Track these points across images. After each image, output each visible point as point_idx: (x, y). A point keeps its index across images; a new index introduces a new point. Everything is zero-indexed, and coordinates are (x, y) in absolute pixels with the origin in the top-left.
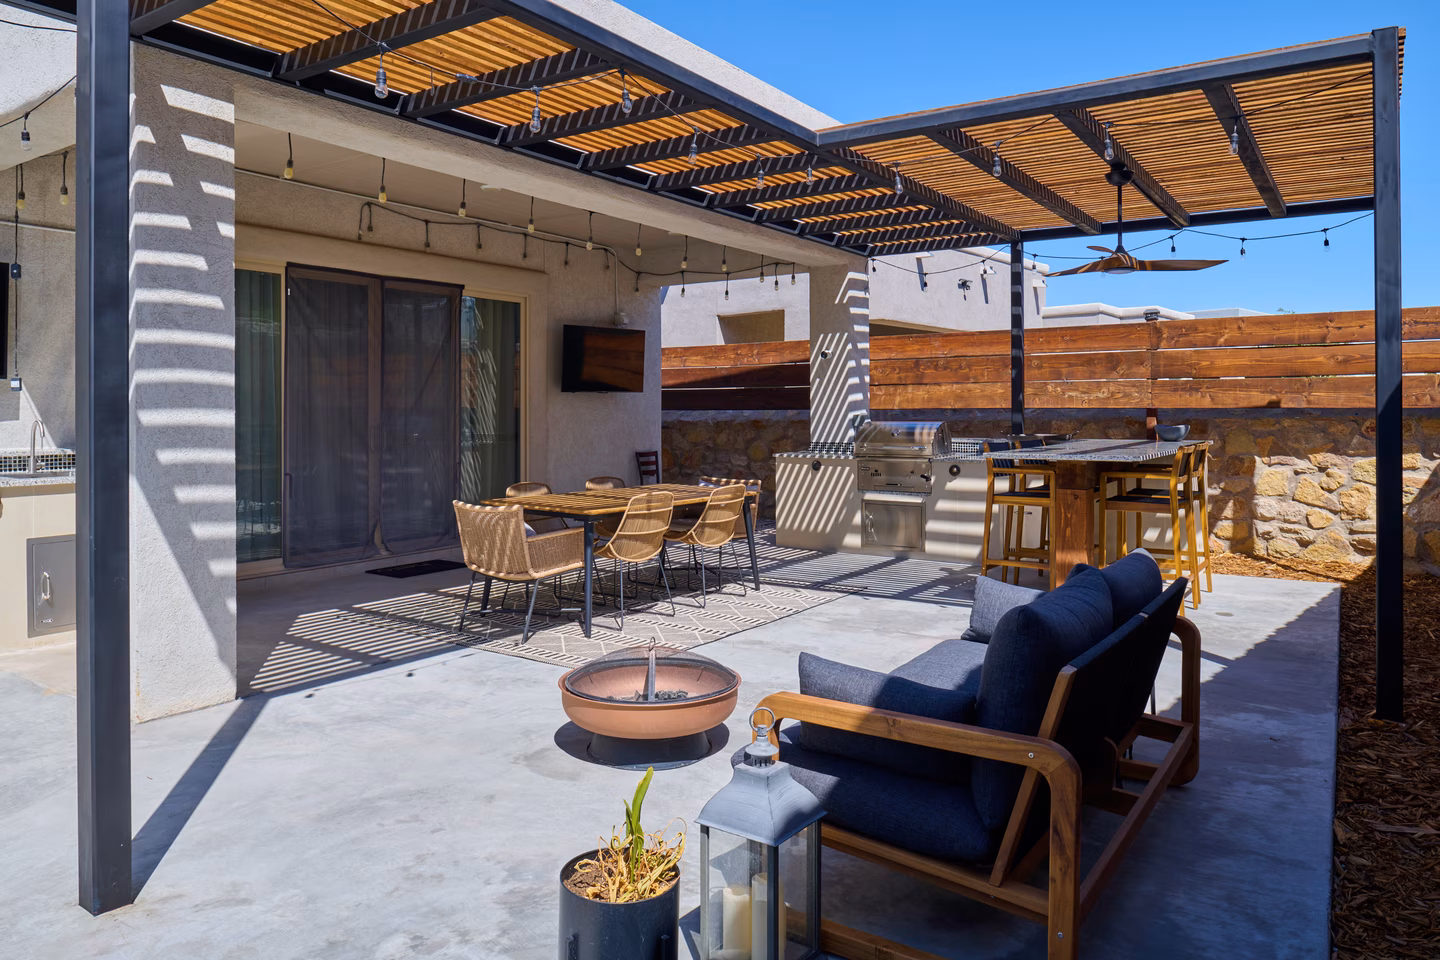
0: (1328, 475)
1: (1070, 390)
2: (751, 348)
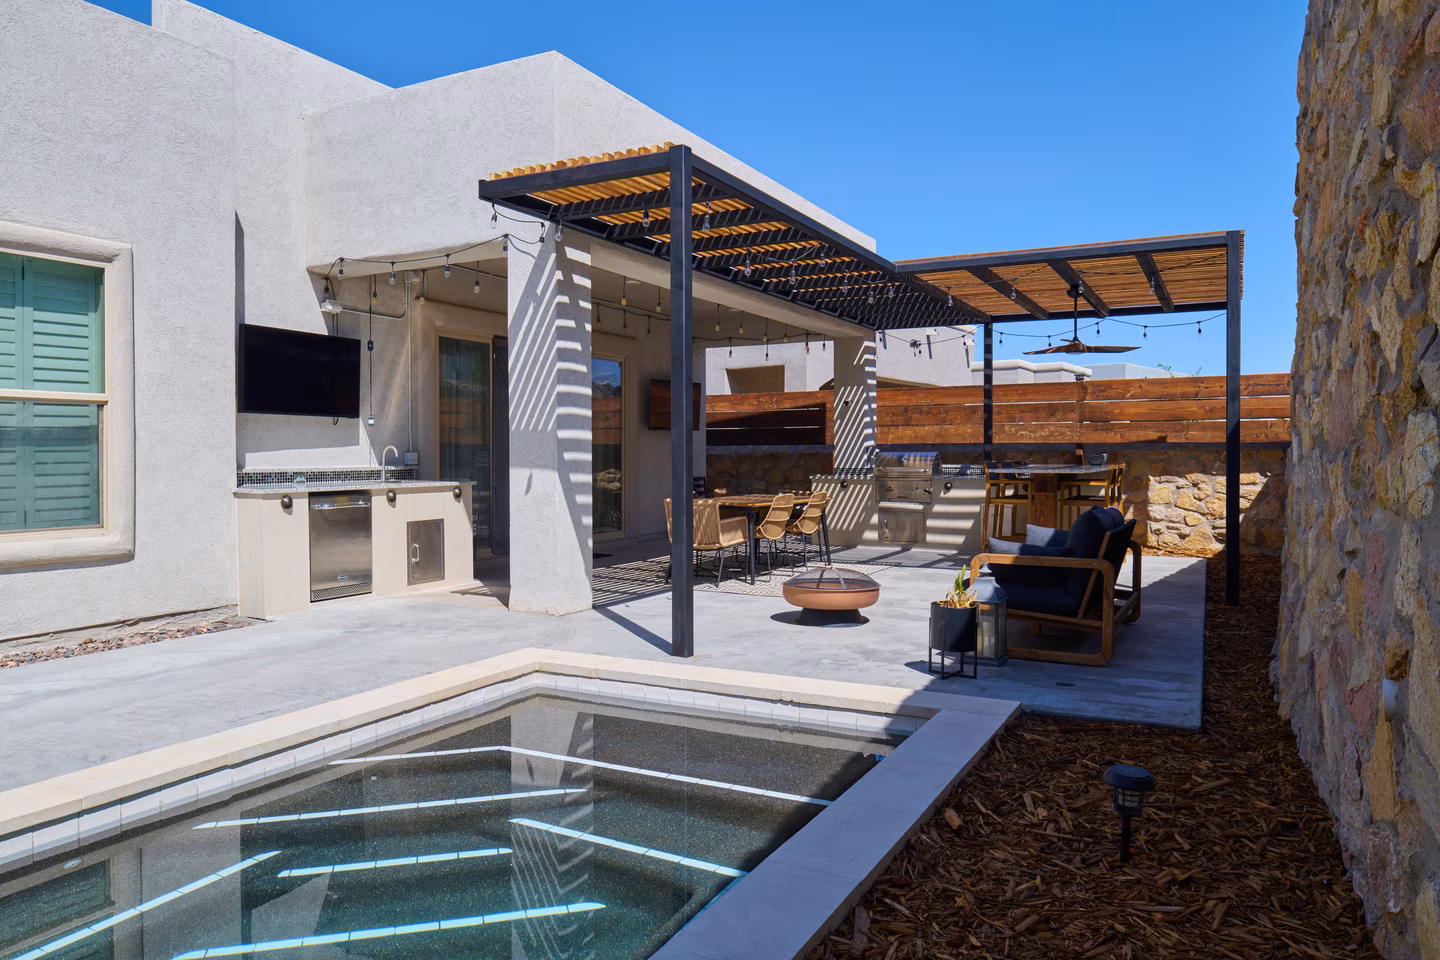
0: (1199, 489)
1: (1021, 430)
2: (773, 396)
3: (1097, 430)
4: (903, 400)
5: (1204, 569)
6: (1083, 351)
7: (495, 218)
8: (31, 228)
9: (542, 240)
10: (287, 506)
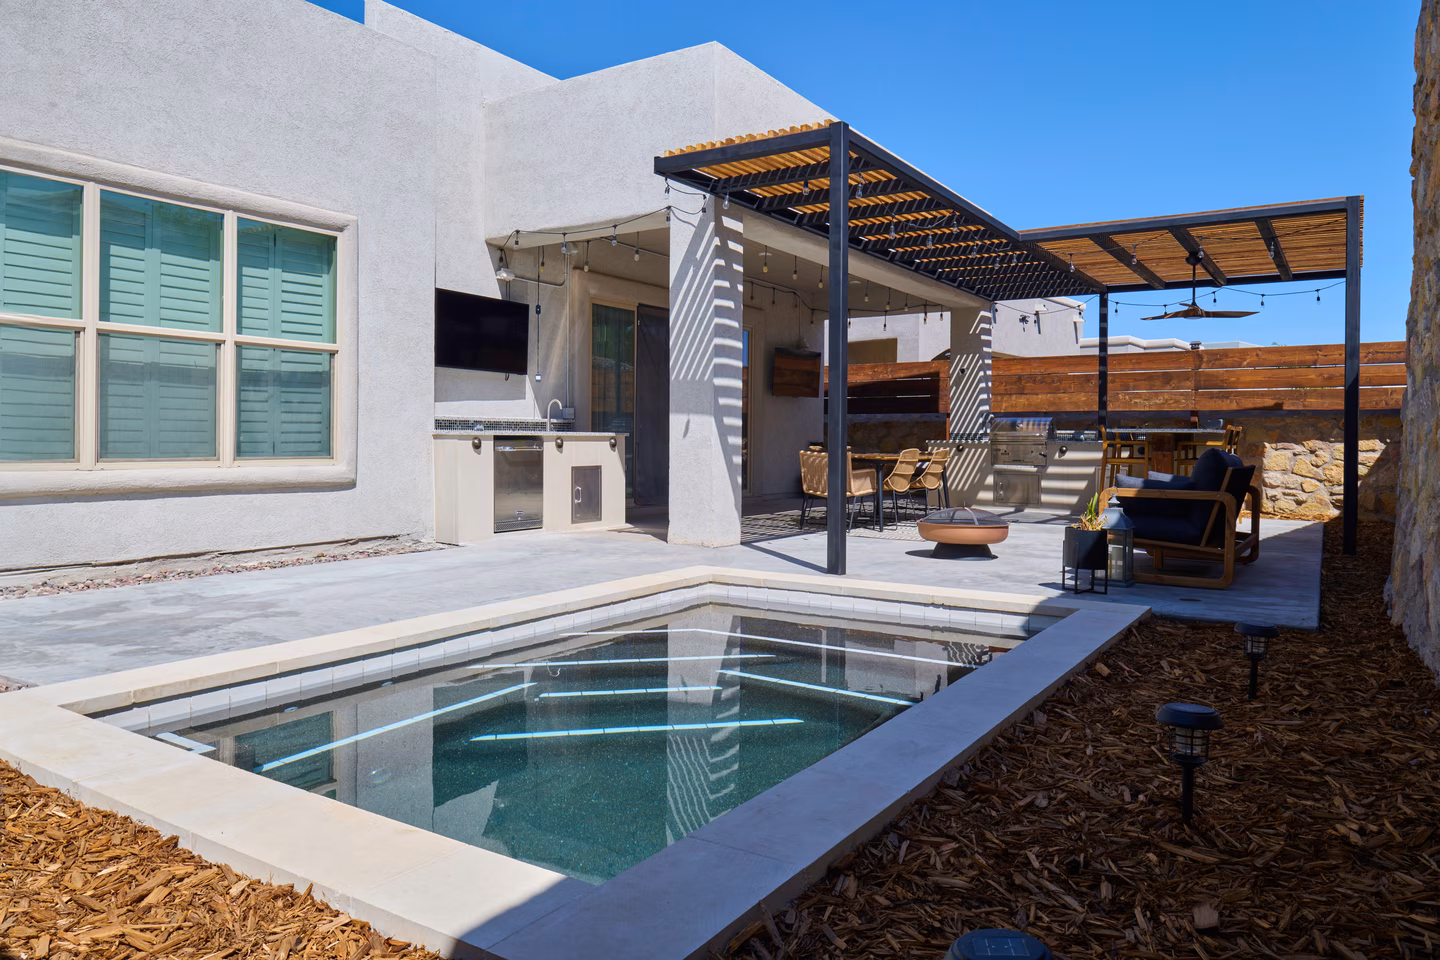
0: (1316, 456)
1: (1135, 398)
2: (886, 366)
3: (1212, 398)
4: (1016, 370)
5: (1322, 530)
6: (1201, 316)
7: (667, 191)
8: (284, 202)
9: (704, 210)
10: (477, 447)
